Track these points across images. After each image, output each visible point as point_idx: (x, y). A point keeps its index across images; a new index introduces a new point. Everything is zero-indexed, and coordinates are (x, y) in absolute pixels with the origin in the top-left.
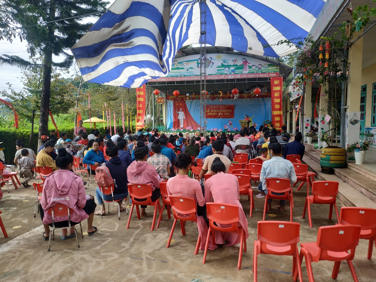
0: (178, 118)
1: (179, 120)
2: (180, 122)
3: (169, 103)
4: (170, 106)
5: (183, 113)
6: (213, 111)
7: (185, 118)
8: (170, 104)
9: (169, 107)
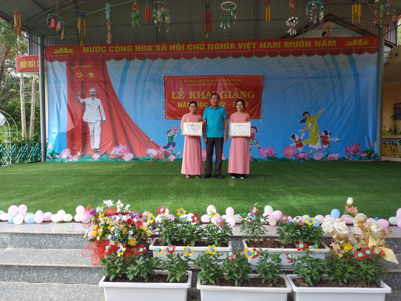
0: (85, 119)
1: (85, 126)
2: (91, 130)
3: (54, 70)
4: (57, 82)
5: (98, 102)
6: (196, 95)
7: (104, 119)
8: (55, 75)
9: (55, 82)
